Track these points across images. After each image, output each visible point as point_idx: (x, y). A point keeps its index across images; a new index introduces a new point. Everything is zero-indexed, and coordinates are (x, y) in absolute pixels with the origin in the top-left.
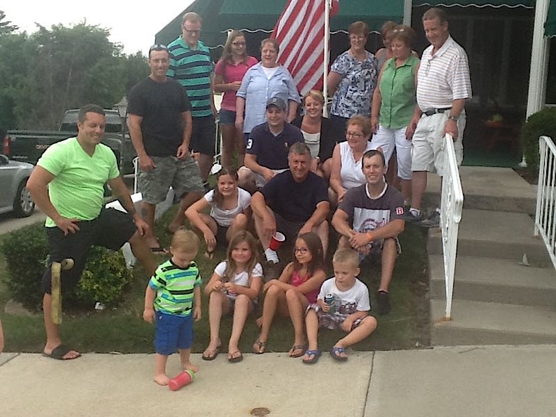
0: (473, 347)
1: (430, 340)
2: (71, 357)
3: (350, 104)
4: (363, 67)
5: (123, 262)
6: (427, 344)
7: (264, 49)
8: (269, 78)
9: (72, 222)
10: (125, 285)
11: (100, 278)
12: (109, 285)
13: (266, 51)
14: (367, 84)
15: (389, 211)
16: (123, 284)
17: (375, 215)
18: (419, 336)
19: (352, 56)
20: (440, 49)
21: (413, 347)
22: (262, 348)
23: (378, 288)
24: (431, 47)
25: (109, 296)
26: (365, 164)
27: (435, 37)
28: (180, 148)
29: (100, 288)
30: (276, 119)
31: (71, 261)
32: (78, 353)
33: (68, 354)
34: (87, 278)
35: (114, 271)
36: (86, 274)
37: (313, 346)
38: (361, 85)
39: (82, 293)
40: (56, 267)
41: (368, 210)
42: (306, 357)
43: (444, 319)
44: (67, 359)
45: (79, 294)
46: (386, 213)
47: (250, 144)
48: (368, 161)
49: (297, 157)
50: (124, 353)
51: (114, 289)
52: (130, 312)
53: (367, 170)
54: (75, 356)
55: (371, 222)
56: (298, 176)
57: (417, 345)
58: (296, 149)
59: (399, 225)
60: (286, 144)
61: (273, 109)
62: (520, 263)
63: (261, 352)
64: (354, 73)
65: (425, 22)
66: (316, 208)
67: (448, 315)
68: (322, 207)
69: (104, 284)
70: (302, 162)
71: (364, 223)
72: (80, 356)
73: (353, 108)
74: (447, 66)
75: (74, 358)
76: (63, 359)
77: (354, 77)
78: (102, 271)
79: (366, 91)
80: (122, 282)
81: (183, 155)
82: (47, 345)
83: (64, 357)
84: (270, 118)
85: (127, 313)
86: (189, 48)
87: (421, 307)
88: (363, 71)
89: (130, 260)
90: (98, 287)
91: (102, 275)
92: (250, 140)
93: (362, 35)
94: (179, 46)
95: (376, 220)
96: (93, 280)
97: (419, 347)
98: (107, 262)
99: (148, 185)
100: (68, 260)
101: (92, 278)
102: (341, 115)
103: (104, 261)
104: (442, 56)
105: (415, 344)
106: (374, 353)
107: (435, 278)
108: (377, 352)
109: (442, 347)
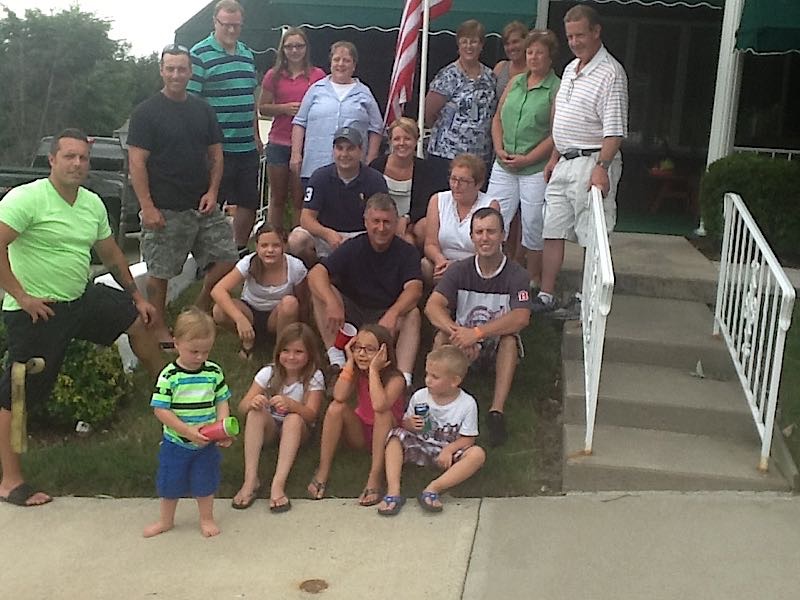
0: (623, 493)
1: (561, 483)
2: (38, 502)
3: (456, 140)
4: (477, 87)
5: (118, 363)
6: (557, 488)
7: (335, 56)
8: (341, 100)
9: (45, 303)
10: (121, 397)
11: (83, 386)
12: (96, 397)
13: (338, 60)
14: (481, 110)
15: (508, 296)
16: (118, 396)
17: (489, 301)
18: (546, 478)
19: (461, 70)
20: (588, 65)
21: (536, 492)
22: (322, 491)
23: (490, 408)
24: (576, 62)
25: (97, 413)
26: (475, 228)
27: (580, 47)
28: (203, 198)
29: (84, 401)
30: (347, 159)
31: (40, 361)
32: (47, 497)
33: (34, 497)
34: (64, 386)
35: (106, 377)
36: (63, 381)
37: (394, 489)
38: (473, 112)
39: (56, 408)
40: (19, 370)
41: (478, 294)
42: (383, 505)
43: (583, 453)
44: (31, 505)
45: (53, 410)
46: (504, 299)
47: (310, 195)
48: (480, 223)
49: (378, 214)
50: (116, 497)
51: (105, 402)
52: (127, 438)
53: (478, 237)
54: (43, 501)
55: (481, 312)
56: (380, 242)
57: (543, 489)
58: (377, 201)
59: (522, 317)
60: (362, 195)
61: (344, 145)
62: (693, 374)
63: (319, 496)
64: (463, 95)
65: (567, 24)
66: (403, 290)
67: (588, 447)
68: (411, 288)
69: (90, 396)
70: (385, 221)
71: (472, 312)
72: (51, 501)
73: (460, 145)
74: (597, 89)
75: (41, 504)
76: (26, 505)
77: (464, 100)
78: (86, 377)
79: (481, 121)
80: (116, 394)
81: (208, 208)
82: (2, 483)
83: (28, 502)
84: (339, 158)
85: (123, 439)
86: (224, 52)
87: (552, 436)
88: (476, 92)
89: (129, 361)
90: (80, 400)
91: (86, 382)
92: (310, 189)
93: (477, 39)
94: (210, 48)
95: (490, 308)
96: (73, 390)
97: (544, 494)
98: (94, 364)
99: (155, 252)
100: (36, 359)
101: (72, 387)
102: (443, 155)
103: (91, 362)
104: (590, 74)
105: (540, 488)
106: (482, 501)
107: (570, 394)
108: (485, 499)
109: (578, 494)
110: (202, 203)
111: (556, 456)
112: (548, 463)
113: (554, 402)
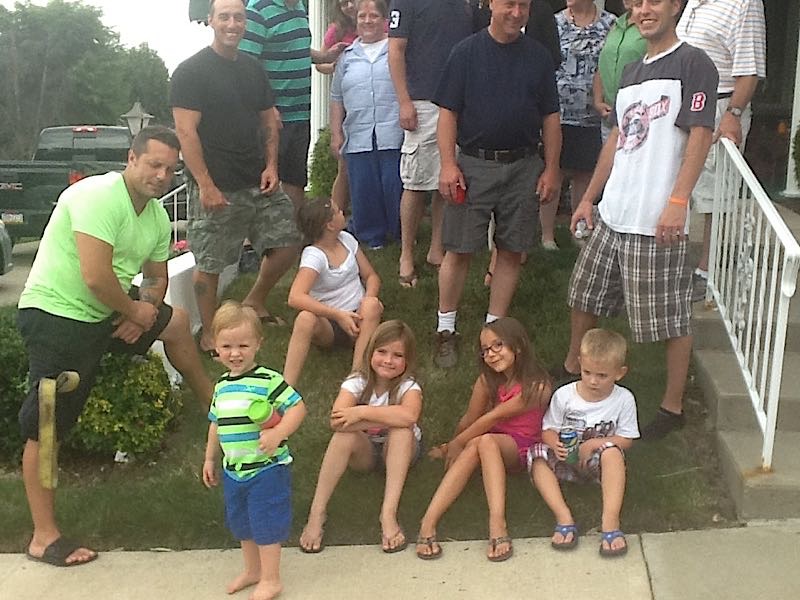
2: (80, 559)
5: (164, 379)
11: (124, 412)
12: (141, 422)
13: (364, 16)
16: (166, 420)
18: (715, 503)
19: (567, 18)
21: (707, 524)
25: (141, 442)
28: (265, 174)
29: (127, 430)
32: (92, 553)
33: (75, 554)
34: (101, 413)
35: (150, 398)
36: (100, 406)
39: (93, 439)
40: (48, 387)
43: (760, 470)
45: (89, 442)
50: (176, 550)
51: (151, 428)
52: (181, 471)
54: (86, 557)
57: (715, 519)
67: (767, 463)
69: (134, 421)
72: (95, 557)
75: (84, 562)
76: (66, 565)
78: (128, 400)
80: (164, 417)
81: (271, 186)
82: (34, 540)
83: (68, 560)
85: (177, 474)
88: (577, 43)
89: (175, 378)
90: (121, 428)
91: (128, 406)
96: (114, 416)
97: (719, 525)
98: (136, 384)
101: (112, 412)
103: (132, 381)
105: (711, 519)
106: (641, 538)
107: (723, 393)
108: (645, 535)
109: (761, 523)
110: (264, 181)
111: (717, 473)
112: (711, 483)
113: (695, 403)
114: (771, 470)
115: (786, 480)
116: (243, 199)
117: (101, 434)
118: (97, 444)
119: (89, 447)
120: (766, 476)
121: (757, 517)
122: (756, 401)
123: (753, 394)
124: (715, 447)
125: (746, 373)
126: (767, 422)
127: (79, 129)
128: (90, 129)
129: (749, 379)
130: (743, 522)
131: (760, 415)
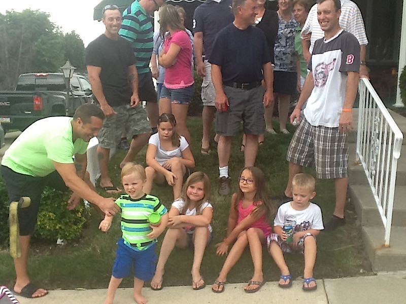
2: (40, 295)
4: (287, 27)
10: (84, 223)
11: (61, 219)
12: (70, 224)
14: (288, 40)
18: (361, 263)
21: (357, 274)
25: (70, 234)
28: (132, 98)
29: (63, 228)
32: (45, 291)
34: (50, 219)
35: (75, 212)
36: (50, 216)
38: (283, 41)
39: (46, 232)
43: (384, 246)
44: (36, 297)
45: (44, 234)
50: (88, 289)
51: (75, 227)
52: (90, 249)
54: (43, 294)
67: (387, 243)
69: (66, 224)
72: (47, 293)
75: (42, 296)
76: (31, 297)
78: (63, 213)
79: (287, 47)
80: (81, 221)
81: (136, 103)
82: (17, 283)
83: (33, 296)
85: (88, 250)
88: (286, 30)
90: (60, 228)
91: (63, 215)
96: (56, 221)
97: (363, 274)
101: (55, 219)
105: (359, 271)
106: (324, 282)
107: (364, 207)
108: (326, 280)
109: (385, 273)
110: (132, 101)
111: (362, 248)
112: (359, 253)
113: (351, 212)
114: (389, 246)
115: (397, 251)
116: (122, 110)
117: (49, 230)
118: (48, 236)
119: (43, 237)
120: (387, 249)
121: (382, 270)
122: (381, 211)
123: (380, 208)
124: (361, 235)
125: (376, 197)
126: (387, 222)
127: (38, 74)
128: (44, 74)
129: (378, 200)
130: (375, 273)
131: (383, 218)
